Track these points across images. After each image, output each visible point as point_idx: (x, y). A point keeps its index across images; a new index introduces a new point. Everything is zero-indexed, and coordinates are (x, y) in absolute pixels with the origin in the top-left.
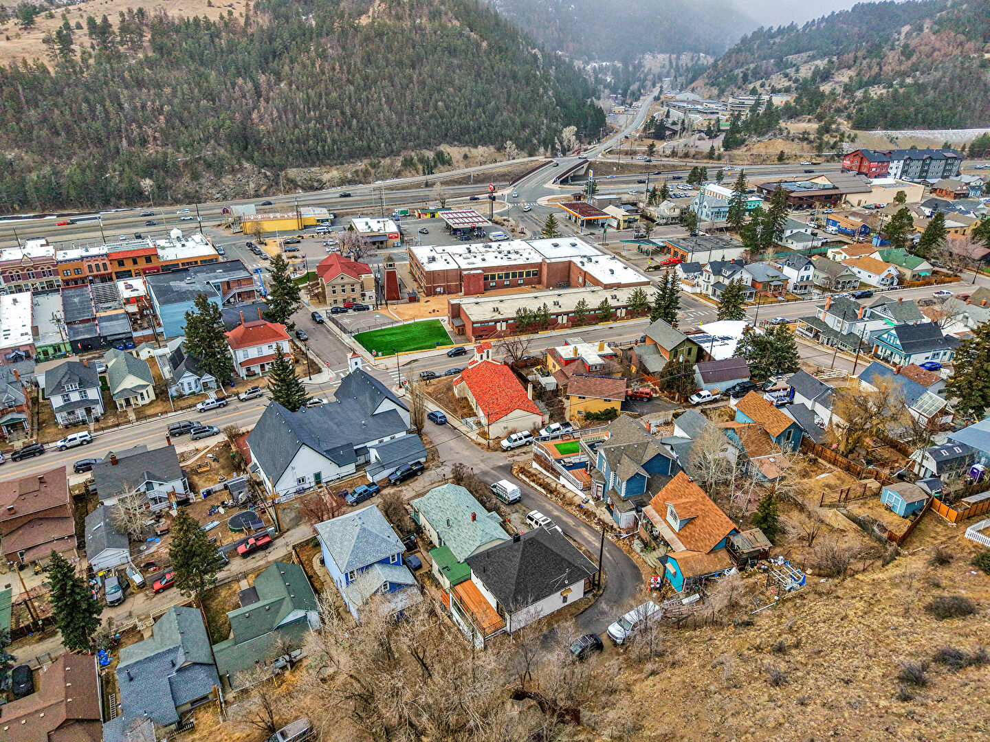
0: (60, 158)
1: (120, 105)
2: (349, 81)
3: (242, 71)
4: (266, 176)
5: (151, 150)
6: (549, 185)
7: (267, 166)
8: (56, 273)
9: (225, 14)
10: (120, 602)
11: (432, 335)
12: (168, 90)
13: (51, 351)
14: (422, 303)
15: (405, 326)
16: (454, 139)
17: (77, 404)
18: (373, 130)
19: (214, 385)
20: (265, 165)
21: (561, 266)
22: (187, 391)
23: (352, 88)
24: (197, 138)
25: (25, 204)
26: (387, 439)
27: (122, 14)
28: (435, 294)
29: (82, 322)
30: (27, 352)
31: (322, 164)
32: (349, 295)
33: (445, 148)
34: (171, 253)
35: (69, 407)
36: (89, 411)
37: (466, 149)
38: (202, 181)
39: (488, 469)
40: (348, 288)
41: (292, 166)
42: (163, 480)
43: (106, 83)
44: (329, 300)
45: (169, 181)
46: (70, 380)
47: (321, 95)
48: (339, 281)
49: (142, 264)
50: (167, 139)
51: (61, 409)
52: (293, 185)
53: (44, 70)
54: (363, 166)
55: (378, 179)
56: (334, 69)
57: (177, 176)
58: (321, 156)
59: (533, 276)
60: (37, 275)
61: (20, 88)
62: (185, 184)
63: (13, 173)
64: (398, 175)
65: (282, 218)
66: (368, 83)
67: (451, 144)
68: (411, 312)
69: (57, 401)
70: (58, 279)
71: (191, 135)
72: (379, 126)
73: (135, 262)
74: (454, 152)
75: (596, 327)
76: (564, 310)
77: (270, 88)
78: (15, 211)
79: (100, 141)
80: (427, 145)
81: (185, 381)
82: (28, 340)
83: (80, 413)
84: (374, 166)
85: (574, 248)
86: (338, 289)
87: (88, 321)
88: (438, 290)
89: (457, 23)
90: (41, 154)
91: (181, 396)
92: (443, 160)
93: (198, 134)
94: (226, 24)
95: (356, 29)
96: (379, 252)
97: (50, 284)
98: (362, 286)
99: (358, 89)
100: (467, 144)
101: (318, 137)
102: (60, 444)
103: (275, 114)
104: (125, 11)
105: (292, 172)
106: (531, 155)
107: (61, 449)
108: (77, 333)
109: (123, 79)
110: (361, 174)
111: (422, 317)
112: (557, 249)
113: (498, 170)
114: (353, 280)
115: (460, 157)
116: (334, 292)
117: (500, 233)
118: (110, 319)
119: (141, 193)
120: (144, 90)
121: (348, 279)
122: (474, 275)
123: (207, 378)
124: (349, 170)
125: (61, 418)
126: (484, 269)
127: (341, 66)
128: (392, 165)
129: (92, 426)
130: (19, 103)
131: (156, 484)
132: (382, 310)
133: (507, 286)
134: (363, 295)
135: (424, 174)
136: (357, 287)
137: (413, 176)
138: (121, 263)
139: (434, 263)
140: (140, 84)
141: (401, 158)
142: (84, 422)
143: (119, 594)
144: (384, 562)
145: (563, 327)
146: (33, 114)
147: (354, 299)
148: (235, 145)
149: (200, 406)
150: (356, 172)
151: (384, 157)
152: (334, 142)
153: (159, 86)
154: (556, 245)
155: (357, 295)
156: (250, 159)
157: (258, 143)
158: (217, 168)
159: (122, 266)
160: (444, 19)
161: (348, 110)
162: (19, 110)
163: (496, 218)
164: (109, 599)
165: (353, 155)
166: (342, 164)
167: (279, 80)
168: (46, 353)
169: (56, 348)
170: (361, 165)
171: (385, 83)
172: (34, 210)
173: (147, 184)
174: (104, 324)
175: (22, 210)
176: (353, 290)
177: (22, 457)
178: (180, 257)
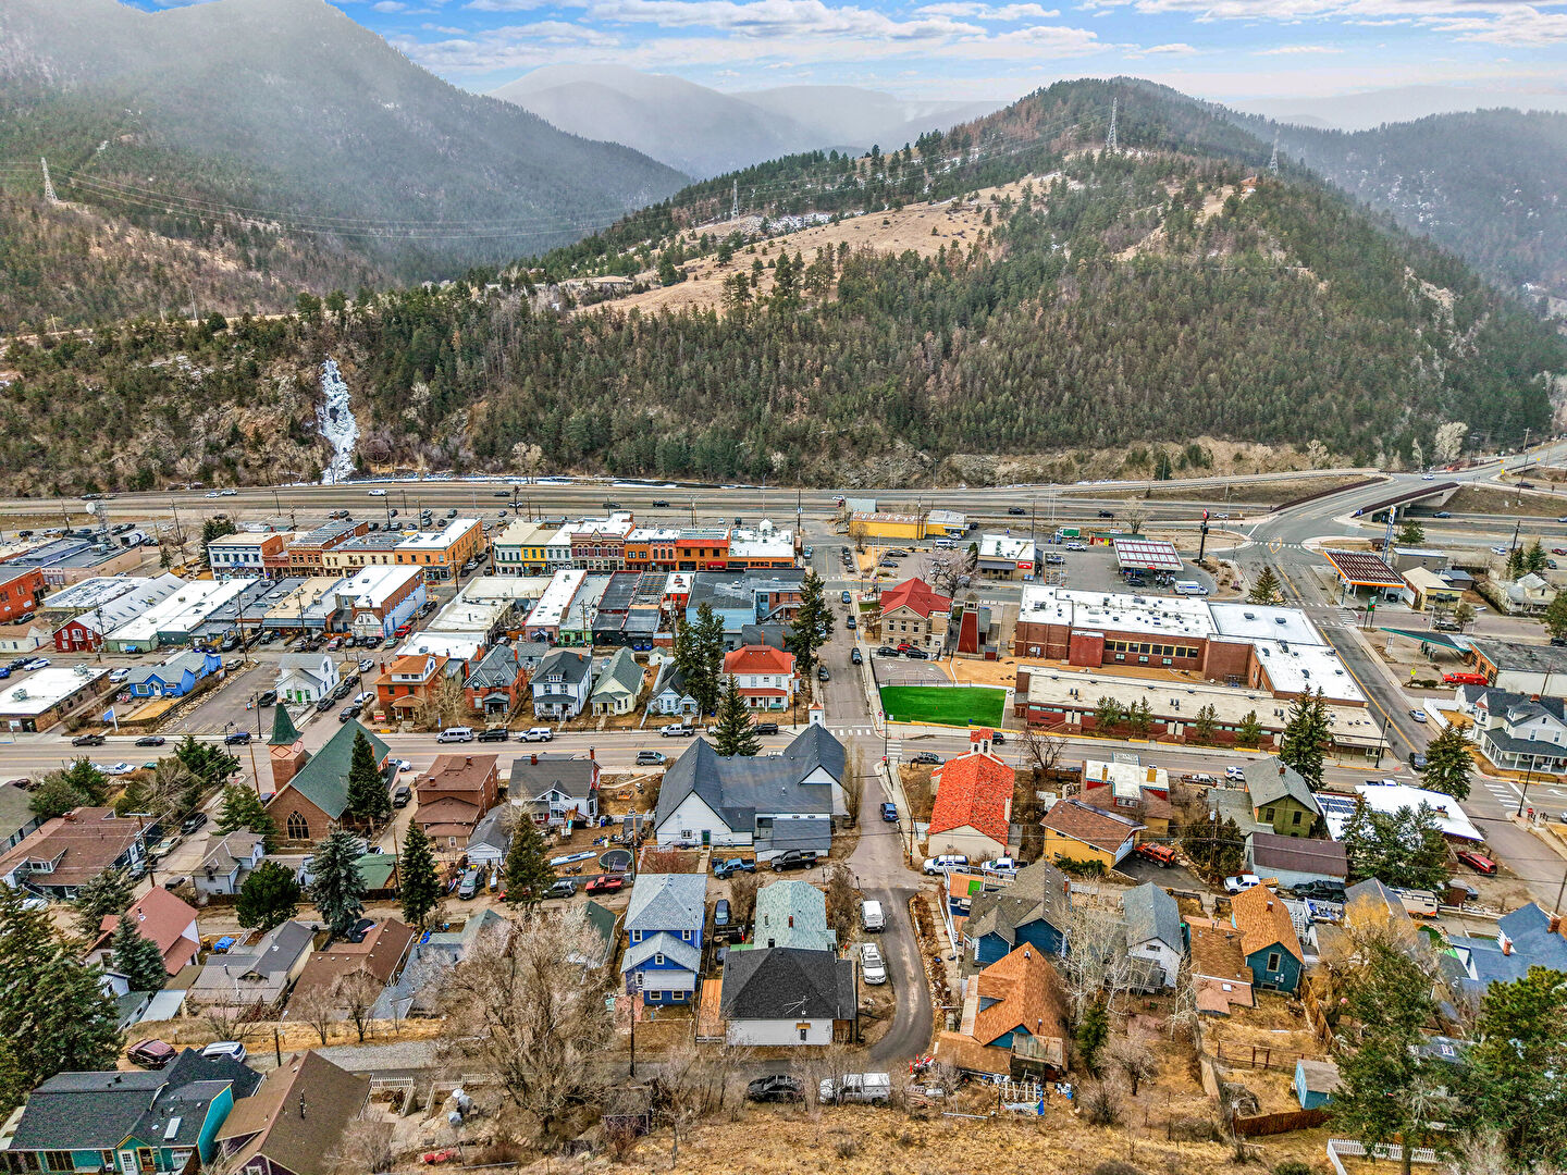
0: (699, 419)
1: (777, 362)
2: (1077, 338)
3: (939, 322)
4: (922, 462)
5: (795, 420)
6: (1345, 520)
7: (928, 448)
8: (622, 553)
9: (948, 246)
10: (467, 897)
11: (983, 709)
12: (835, 346)
13: (573, 637)
14: (1001, 664)
15: (954, 689)
16: (1225, 430)
17: (557, 698)
18: (1092, 409)
19: (694, 710)
20: (926, 447)
21: (1233, 650)
22: (664, 710)
23: (1078, 349)
24: (850, 407)
25: (651, 468)
26: (804, 817)
27: (820, 251)
28: (1028, 654)
29: (615, 612)
30: (550, 634)
31: (1004, 450)
32: (910, 634)
33: (1206, 443)
34: (747, 547)
35: (549, 699)
36: (565, 707)
37: (1243, 446)
38: (842, 460)
39: (887, 888)
40: (910, 625)
41: (961, 451)
42: (569, 795)
43: (770, 336)
44: (884, 637)
45: (805, 458)
46: (556, 671)
47: (1029, 356)
48: (900, 615)
49: (709, 557)
50: (816, 407)
51: (541, 699)
52: (956, 475)
53: (712, 317)
54: (1065, 459)
55: (1083, 478)
56: (1058, 322)
57: (814, 453)
58: (1004, 441)
59: (1190, 658)
60: (604, 553)
61: (681, 338)
62: (822, 463)
63: (650, 432)
64: (1117, 475)
65: (901, 522)
66: (1104, 341)
67: (1217, 436)
68: (976, 673)
69: (539, 690)
70: (621, 561)
71: (844, 403)
72: (1103, 402)
73: (702, 553)
74: (1219, 449)
75: (1228, 753)
76: (1181, 715)
77: (963, 346)
78: (640, 475)
79: (744, 404)
80: (1176, 435)
81: (665, 698)
82: (555, 621)
83: (557, 707)
84: (1080, 460)
85: (1280, 627)
86: (898, 625)
87: (619, 611)
88: (1033, 649)
89: (1279, 255)
90: (682, 413)
91: (657, 714)
92: (1196, 459)
93: (853, 400)
94: (942, 261)
95: (1110, 267)
96: (999, 584)
97: (613, 565)
98: (929, 625)
99: (1087, 353)
100: (1245, 438)
101: (1008, 414)
102: (522, 734)
103: (958, 381)
104: (824, 247)
105: (958, 459)
106: (1358, 465)
107: (522, 740)
108: (602, 624)
109: (789, 330)
110: (1058, 470)
111: (988, 682)
112: (1251, 623)
113: (1279, 484)
114: (917, 616)
115: (1228, 458)
116: (892, 627)
117: (1195, 583)
118: (641, 613)
119: (770, 469)
120: (809, 345)
121: (911, 614)
122: (1087, 639)
123: (688, 699)
124: (1040, 463)
125: (539, 707)
126: (1107, 633)
127: (1070, 319)
128: (1110, 461)
129: (562, 724)
130: (676, 353)
131: (562, 796)
132: (942, 664)
133: (1144, 664)
134: (928, 639)
135: (1156, 478)
136: (922, 627)
137: (1141, 478)
138: (687, 553)
139: (1042, 612)
140: (807, 336)
141: (1127, 452)
142: (557, 719)
143: (470, 890)
144: (675, 934)
145: (1171, 740)
146: (685, 368)
147: (916, 642)
148: (894, 418)
149: (664, 729)
150: (1052, 466)
151: (1099, 448)
152: (1028, 421)
153: (826, 340)
154: (1250, 617)
155: (919, 637)
156: (908, 438)
157: (925, 417)
158: (863, 445)
159: (687, 557)
160: (1260, 248)
161: (1061, 379)
162: (674, 363)
163: (1210, 560)
164: (462, 890)
165: (1052, 444)
166: (1032, 453)
167: (982, 334)
168: (567, 638)
169: (579, 635)
170: (1062, 457)
171: (1131, 343)
172: (657, 475)
173: (778, 458)
174: (633, 618)
175: (647, 475)
176: (916, 630)
177: (487, 739)
178: (752, 554)
